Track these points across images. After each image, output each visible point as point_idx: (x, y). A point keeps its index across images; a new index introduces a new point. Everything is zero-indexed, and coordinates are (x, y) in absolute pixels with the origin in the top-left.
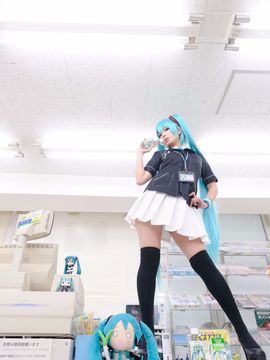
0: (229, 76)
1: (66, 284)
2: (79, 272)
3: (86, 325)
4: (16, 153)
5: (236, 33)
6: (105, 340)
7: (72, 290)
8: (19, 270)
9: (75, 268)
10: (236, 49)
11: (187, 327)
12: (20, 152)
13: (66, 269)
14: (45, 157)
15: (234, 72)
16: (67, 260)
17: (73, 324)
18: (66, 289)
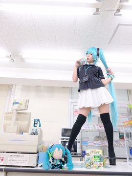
0: (116, 27)
1: (34, 132)
2: (40, 126)
3: (43, 148)
4: (10, 59)
5: (121, 7)
6: (50, 155)
7: (37, 134)
8: (15, 125)
9: (38, 124)
10: (120, 15)
11: (88, 138)
12: (12, 59)
13: (34, 124)
14: (24, 61)
15: (119, 25)
16: (35, 120)
17: (38, 148)
18: (34, 134)
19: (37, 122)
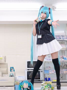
1: (12, 75)
2: (14, 71)
3: (17, 83)
7: (13, 76)
11: (50, 67)
18: (12, 76)
19: (12, 69)
